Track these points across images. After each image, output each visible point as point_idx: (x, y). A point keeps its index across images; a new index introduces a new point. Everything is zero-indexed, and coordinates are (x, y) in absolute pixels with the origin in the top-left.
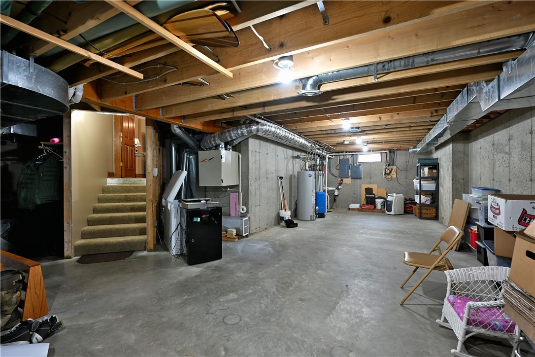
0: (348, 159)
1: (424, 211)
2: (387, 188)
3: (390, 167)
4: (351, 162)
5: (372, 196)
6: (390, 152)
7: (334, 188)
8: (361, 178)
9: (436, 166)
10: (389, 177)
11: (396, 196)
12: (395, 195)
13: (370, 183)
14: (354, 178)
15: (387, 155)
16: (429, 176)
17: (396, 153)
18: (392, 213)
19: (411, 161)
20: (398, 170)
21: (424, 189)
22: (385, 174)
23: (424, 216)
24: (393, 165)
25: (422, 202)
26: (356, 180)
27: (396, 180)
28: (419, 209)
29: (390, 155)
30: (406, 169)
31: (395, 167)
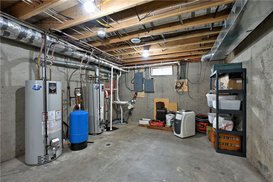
0: (142, 73)
1: (222, 140)
2: (178, 102)
3: (182, 81)
4: (144, 76)
5: (163, 111)
6: (181, 65)
7: (127, 102)
8: (153, 92)
9: (242, 73)
10: (181, 90)
11: (186, 115)
12: (184, 113)
13: (162, 97)
14: (148, 92)
15: (178, 68)
16: (231, 89)
17: (187, 65)
18: (181, 135)
19: (203, 73)
20: (189, 83)
21: (222, 107)
22: (177, 87)
23: (223, 147)
24: (185, 78)
25: (220, 127)
26: (149, 94)
27: (187, 94)
28: (215, 136)
29: (181, 68)
30: (198, 82)
31: (186, 80)
